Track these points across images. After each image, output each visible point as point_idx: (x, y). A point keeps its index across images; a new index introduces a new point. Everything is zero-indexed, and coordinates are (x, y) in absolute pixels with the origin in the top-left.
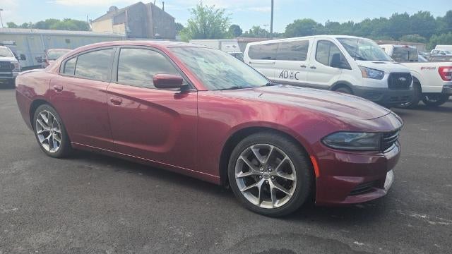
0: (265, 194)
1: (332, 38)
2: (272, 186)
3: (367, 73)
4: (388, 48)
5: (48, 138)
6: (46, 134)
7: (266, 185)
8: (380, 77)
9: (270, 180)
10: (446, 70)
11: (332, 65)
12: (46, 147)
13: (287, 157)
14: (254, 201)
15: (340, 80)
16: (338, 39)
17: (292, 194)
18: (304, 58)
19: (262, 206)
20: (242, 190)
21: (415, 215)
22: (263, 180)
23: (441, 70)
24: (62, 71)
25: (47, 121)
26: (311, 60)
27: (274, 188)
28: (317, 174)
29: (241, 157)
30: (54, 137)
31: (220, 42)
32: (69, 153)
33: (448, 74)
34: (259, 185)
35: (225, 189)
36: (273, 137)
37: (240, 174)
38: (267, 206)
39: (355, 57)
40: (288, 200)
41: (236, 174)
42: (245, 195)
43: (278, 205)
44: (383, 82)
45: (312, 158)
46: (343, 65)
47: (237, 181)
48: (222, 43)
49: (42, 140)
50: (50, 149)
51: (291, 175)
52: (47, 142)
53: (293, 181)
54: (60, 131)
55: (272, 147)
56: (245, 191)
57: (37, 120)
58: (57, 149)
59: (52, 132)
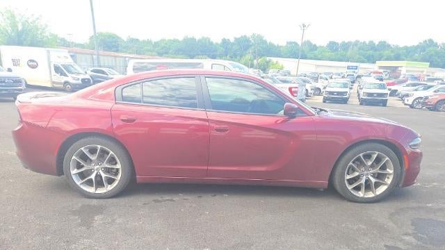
0: (368, 188)
2: (373, 180)
5: (93, 177)
7: (368, 181)
9: (370, 177)
10: (293, 90)
12: (91, 190)
14: (361, 194)
17: (389, 183)
19: (365, 196)
22: (365, 177)
23: (290, 89)
25: (93, 158)
27: (375, 182)
29: (351, 163)
30: (103, 175)
31: (48, 52)
34: (363, 181)
35: (332, 191)
40: (384, 188)
41: (345, 177)
42: (352, 192)
43: (379, 192)
45: (405, 156)
47: (346, 182)
49: (78, 182)
50: (96, 190)
51: (388, 170)
52: (90, 183)
53: (390, 174)
54: (119, 166)
55: (377, 153)
56: (352, 189)
57: (74, 158)
58: (109, 188)
59: (98, 169)
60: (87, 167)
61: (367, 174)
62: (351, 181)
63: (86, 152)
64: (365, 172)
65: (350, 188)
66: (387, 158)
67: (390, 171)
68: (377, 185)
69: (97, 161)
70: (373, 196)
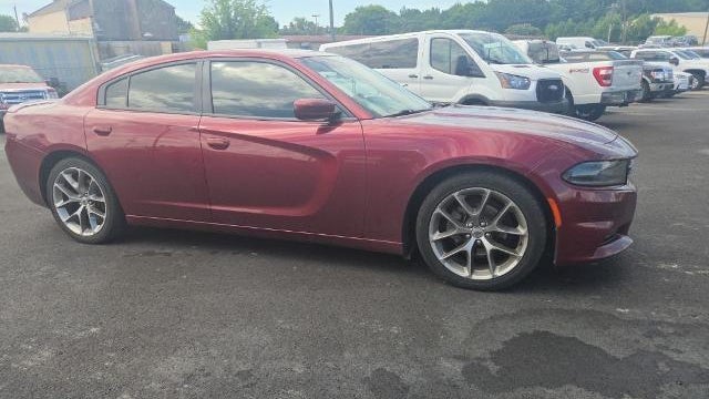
0: (479, 262)
1: (453, 34)
2: (488, 246)
3: (508, 81)
4: (522, 45)
5: (78, 212)
6: (72, 207)
7: (478, 247)
8: (526, 87)
9: (483, 239)
10: (603, 72)
11: (459, 73)
12: (76, 229)
13: (511, 204)
14: (464, 273)
15: (470, 93)
16: (460, 35)
17: (521, 255)
18: (414, 65)
19: (475, 277)
20: (441, 258)
21: (663, 266)
22: (473, 240)
23: (596, 72)
24: (101, 100)
25: (75, 185)
26: (423, 66)
27: (492, 251)
28: (558, 222)
29: (438, 210)
30: (90, 211)
32: (119, 234)
33: (607, 77)
34: (468, 247)
36: (490, 177)
37: (437, 236)
38: (483, 275)
39: (489, 60)
40: (515, 263)
41: (431, 235)
42: (446, 265)
43: (500, 272)
44: (530, 93)
45: (550, 200)
46: (474, 72)
47: (433, 245)
48: (263, 45)
49: (64, 217)
50: (83, 231)
51: (519, 228)
52: (76, 220)
53: (523, 236)
54: (103, 200)
55: (489, 191)
56: (446, 259)
57: (56, 185)
58: (97, 229)
59: (86, 202)
60: (72, 198)
61: (478, 234)
63: (68, 178)
64: (474, 230)
67: (522, 230)
69: (83, 190)
70: (489, 277)
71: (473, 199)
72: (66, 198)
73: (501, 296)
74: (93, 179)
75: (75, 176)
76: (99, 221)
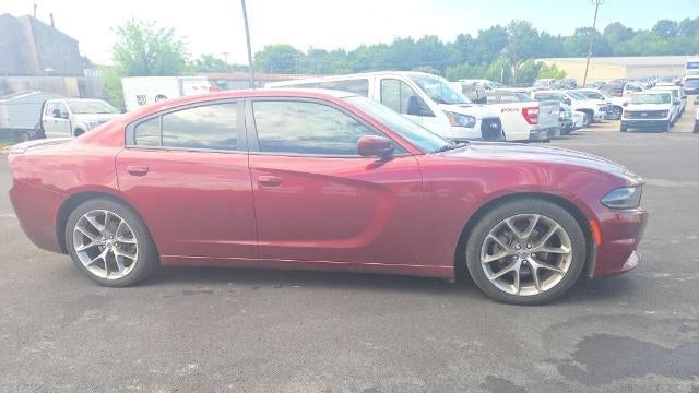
0: (527, 279)
2: (535, 265)
3: (456, 120)
5: (103, 256)
7: (525, 266)
8: (472, 125)
9: (529, 259)
10: (530, 112)
14: (513, 290)
16: (409, 76)
17: (565, 270)
19: (522, 294)
22: (520, 260)
23: (525, 112)
25: (100, 228)
27: (538, 269)
28: (597, 241)
29: (490, 235)
30: (116, 253)
31: (181, 81)
32: (154, 273)
33: (535, 116)
34: (516, 267)
35: (463, 282)
36: (539, 203)
37: (488, 259)
38: (530, 291)
39: (438, 101)
40: (559, 278)
41: (482, 259)
42: (497, 285)
43: (546, 287)
45: (592, 222)
46: (424, 112)
47: (483, 266)
48: (184, 82)
49: (86, 262)
50: (109, 274)
51: (563, 247)
52: (100, 264)
53: (567, 254)
54: (134, 241)
55: (538, 216)
56: (496, 280)
57: (77, 228)
58: (126, 272)
59: (110, 245)
60: (95, 242)
61: (525, 255)
62: (495, 267)
63: (91, 220)
64: (521, 251)
65: (492, 278)
66: (558, 226)
67: (566, 249)
68: (544, 275)
69: (108, 233)
70: (536, 292)
71: (522, 224)
72: (87, 241)
73: (548, 308)
74: (123, 221)
75: (100, 219)
76: (127, 263)
